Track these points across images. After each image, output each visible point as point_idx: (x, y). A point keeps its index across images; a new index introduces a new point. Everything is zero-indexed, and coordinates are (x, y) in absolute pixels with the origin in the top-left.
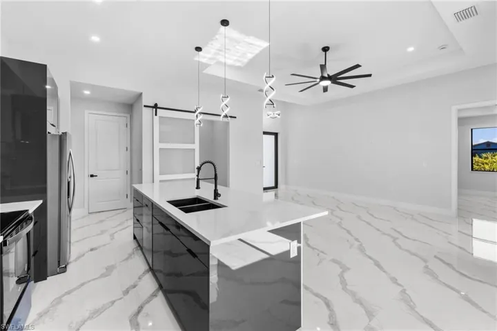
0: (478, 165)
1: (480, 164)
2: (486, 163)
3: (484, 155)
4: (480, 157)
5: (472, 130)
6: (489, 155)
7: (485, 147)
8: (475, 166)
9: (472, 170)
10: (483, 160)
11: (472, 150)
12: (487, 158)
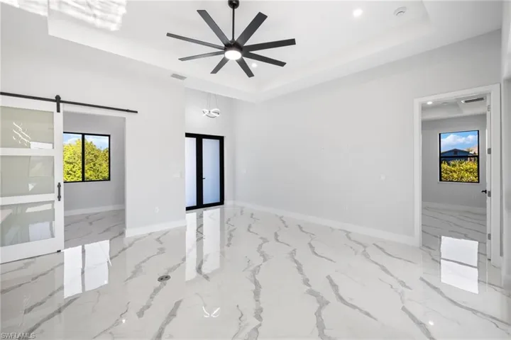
0: (446, 173)
1: (448, 172)
2: (454, 171)
3: (452, 163)
4: (449, 164)
5: (440, 134)
6: (457, 162)
7: (452, 154)
8: (443, 174)
9: (441, 180)
10: (451, 167)
11: (440, 157)
12: (454, 166)
